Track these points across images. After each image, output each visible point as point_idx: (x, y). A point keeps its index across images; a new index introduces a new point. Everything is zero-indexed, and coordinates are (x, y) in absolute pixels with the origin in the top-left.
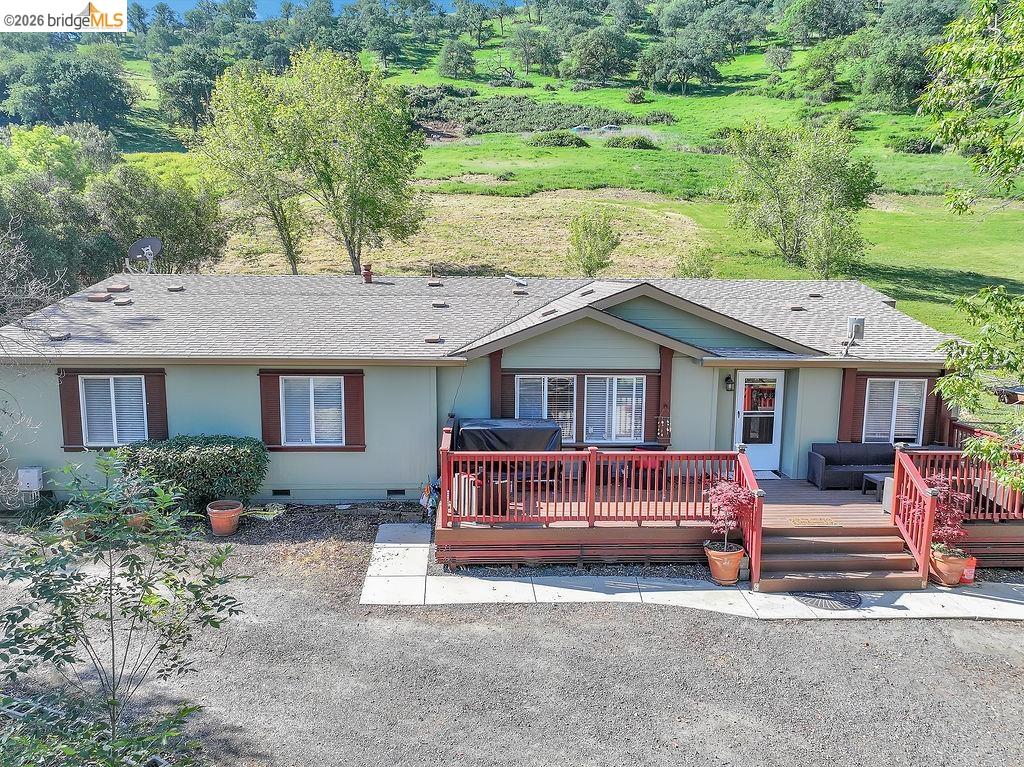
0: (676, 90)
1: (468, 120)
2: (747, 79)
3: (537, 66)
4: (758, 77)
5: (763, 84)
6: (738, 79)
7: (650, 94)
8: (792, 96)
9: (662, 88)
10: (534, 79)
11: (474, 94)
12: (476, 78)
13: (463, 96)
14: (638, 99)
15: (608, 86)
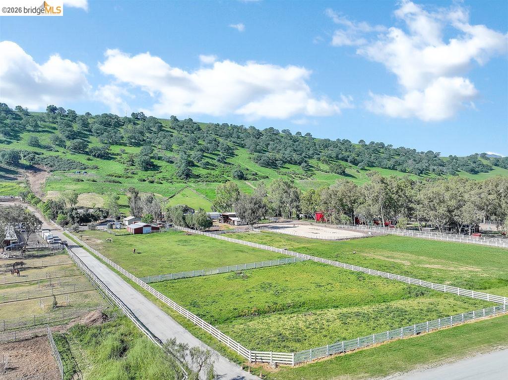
0: (98, 157)
1: (46, 165)
2: (115, 155)
3: (57, 143)
4: (118, 154)
5: (118, 157)
6: (113, 154)
7: (91, 157)
8: (124, 163)
9: (95, 156)
10: (57, 148)
11: (43, 154)
12: (40, 146)
13: (39, 154)
14: (89, 159)
15: (80, 153)
